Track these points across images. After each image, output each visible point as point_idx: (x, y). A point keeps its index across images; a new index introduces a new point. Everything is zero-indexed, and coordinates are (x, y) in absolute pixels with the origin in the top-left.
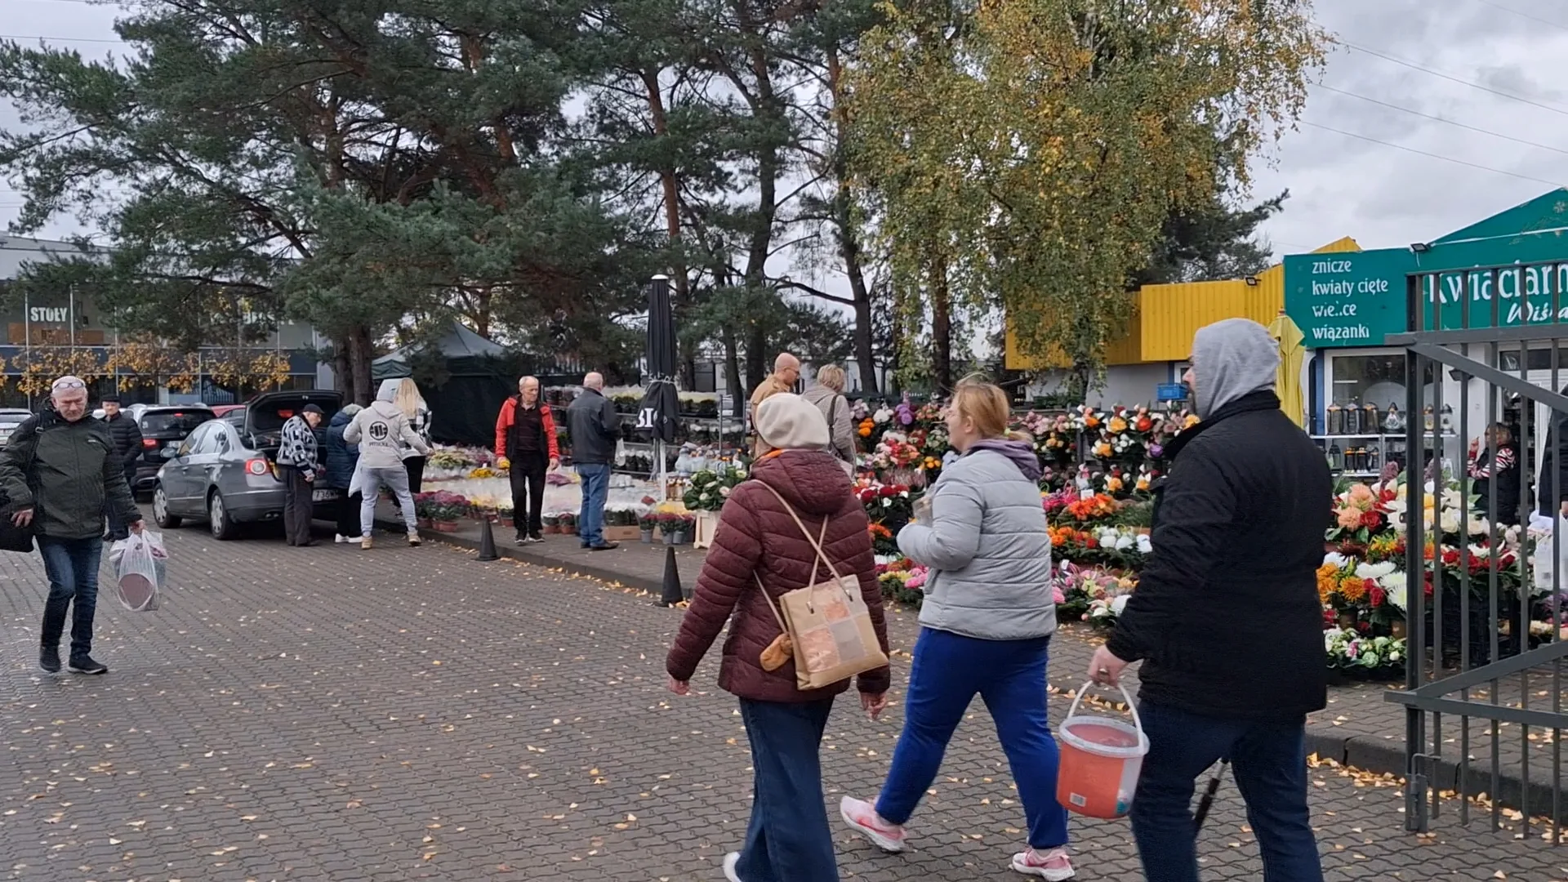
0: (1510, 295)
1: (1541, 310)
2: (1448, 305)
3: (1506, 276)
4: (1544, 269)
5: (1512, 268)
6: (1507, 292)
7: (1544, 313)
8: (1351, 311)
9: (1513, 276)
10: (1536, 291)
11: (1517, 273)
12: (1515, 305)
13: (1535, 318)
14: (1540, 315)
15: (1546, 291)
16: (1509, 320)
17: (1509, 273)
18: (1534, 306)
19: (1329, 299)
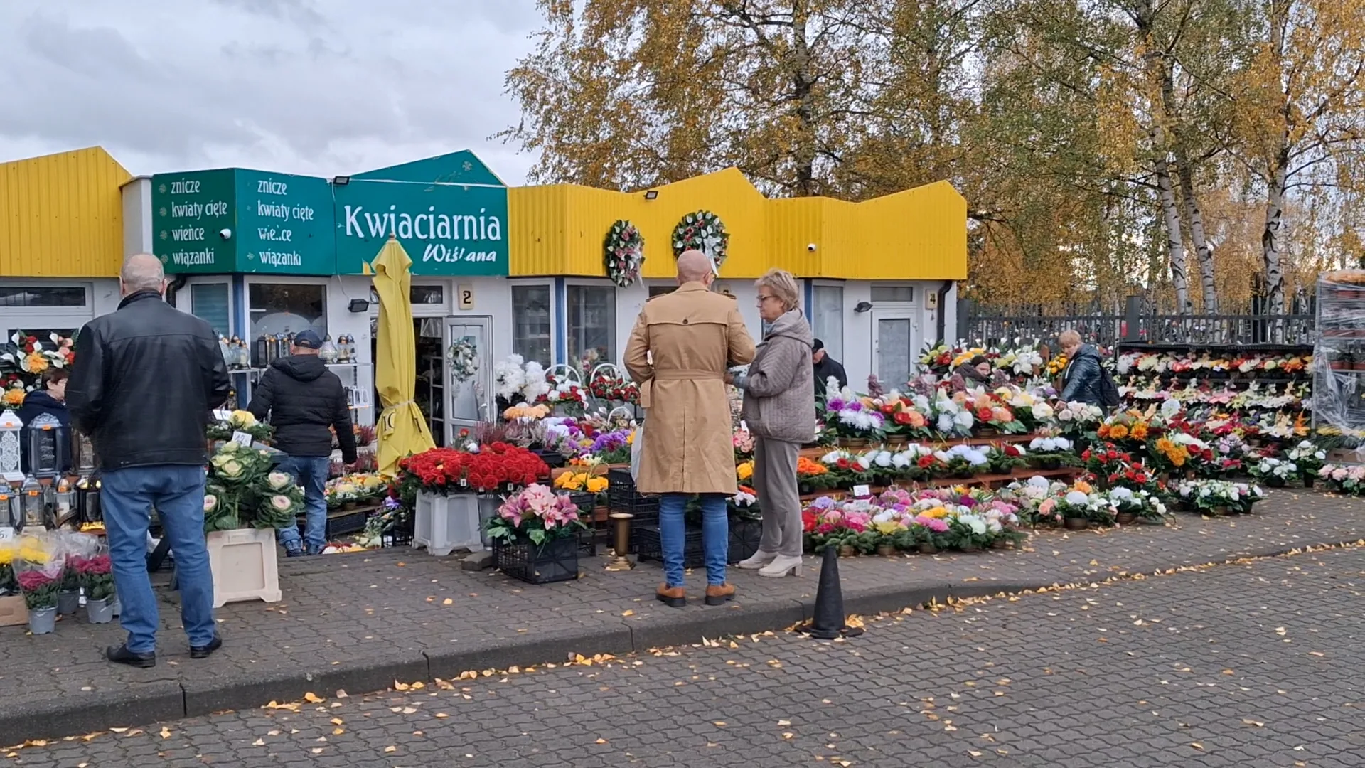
0: (425, 236)
1: (452, 253)
2: (365, 240)
3: (422, 219)
4: (455, 217)
5: (428, 213)
6: (422, 234)
7: (455, 255)
8: (288, 236)
9: (428, 219)
10: (448, 235)
11: (431, 217)
12: (430, 247)
13: (447, 260)
14: (451, 257)
15: (456, 237)
16: (425, 259)
17: (425, 217)
18: (447, 249)
19: (270, 222)
